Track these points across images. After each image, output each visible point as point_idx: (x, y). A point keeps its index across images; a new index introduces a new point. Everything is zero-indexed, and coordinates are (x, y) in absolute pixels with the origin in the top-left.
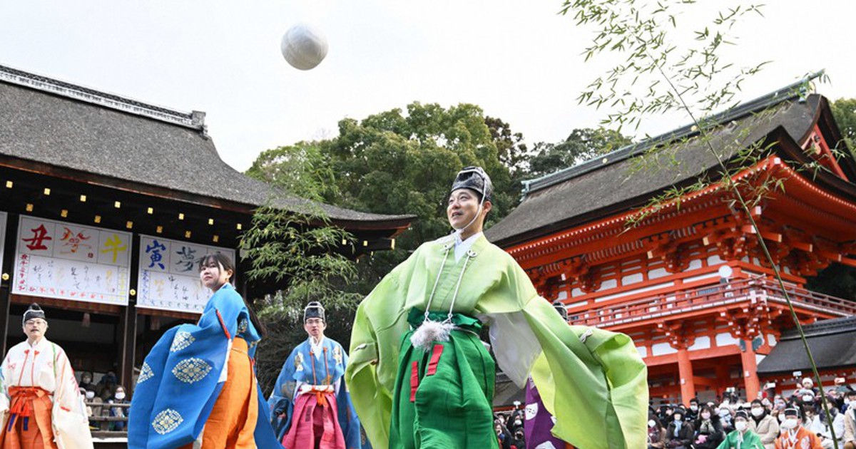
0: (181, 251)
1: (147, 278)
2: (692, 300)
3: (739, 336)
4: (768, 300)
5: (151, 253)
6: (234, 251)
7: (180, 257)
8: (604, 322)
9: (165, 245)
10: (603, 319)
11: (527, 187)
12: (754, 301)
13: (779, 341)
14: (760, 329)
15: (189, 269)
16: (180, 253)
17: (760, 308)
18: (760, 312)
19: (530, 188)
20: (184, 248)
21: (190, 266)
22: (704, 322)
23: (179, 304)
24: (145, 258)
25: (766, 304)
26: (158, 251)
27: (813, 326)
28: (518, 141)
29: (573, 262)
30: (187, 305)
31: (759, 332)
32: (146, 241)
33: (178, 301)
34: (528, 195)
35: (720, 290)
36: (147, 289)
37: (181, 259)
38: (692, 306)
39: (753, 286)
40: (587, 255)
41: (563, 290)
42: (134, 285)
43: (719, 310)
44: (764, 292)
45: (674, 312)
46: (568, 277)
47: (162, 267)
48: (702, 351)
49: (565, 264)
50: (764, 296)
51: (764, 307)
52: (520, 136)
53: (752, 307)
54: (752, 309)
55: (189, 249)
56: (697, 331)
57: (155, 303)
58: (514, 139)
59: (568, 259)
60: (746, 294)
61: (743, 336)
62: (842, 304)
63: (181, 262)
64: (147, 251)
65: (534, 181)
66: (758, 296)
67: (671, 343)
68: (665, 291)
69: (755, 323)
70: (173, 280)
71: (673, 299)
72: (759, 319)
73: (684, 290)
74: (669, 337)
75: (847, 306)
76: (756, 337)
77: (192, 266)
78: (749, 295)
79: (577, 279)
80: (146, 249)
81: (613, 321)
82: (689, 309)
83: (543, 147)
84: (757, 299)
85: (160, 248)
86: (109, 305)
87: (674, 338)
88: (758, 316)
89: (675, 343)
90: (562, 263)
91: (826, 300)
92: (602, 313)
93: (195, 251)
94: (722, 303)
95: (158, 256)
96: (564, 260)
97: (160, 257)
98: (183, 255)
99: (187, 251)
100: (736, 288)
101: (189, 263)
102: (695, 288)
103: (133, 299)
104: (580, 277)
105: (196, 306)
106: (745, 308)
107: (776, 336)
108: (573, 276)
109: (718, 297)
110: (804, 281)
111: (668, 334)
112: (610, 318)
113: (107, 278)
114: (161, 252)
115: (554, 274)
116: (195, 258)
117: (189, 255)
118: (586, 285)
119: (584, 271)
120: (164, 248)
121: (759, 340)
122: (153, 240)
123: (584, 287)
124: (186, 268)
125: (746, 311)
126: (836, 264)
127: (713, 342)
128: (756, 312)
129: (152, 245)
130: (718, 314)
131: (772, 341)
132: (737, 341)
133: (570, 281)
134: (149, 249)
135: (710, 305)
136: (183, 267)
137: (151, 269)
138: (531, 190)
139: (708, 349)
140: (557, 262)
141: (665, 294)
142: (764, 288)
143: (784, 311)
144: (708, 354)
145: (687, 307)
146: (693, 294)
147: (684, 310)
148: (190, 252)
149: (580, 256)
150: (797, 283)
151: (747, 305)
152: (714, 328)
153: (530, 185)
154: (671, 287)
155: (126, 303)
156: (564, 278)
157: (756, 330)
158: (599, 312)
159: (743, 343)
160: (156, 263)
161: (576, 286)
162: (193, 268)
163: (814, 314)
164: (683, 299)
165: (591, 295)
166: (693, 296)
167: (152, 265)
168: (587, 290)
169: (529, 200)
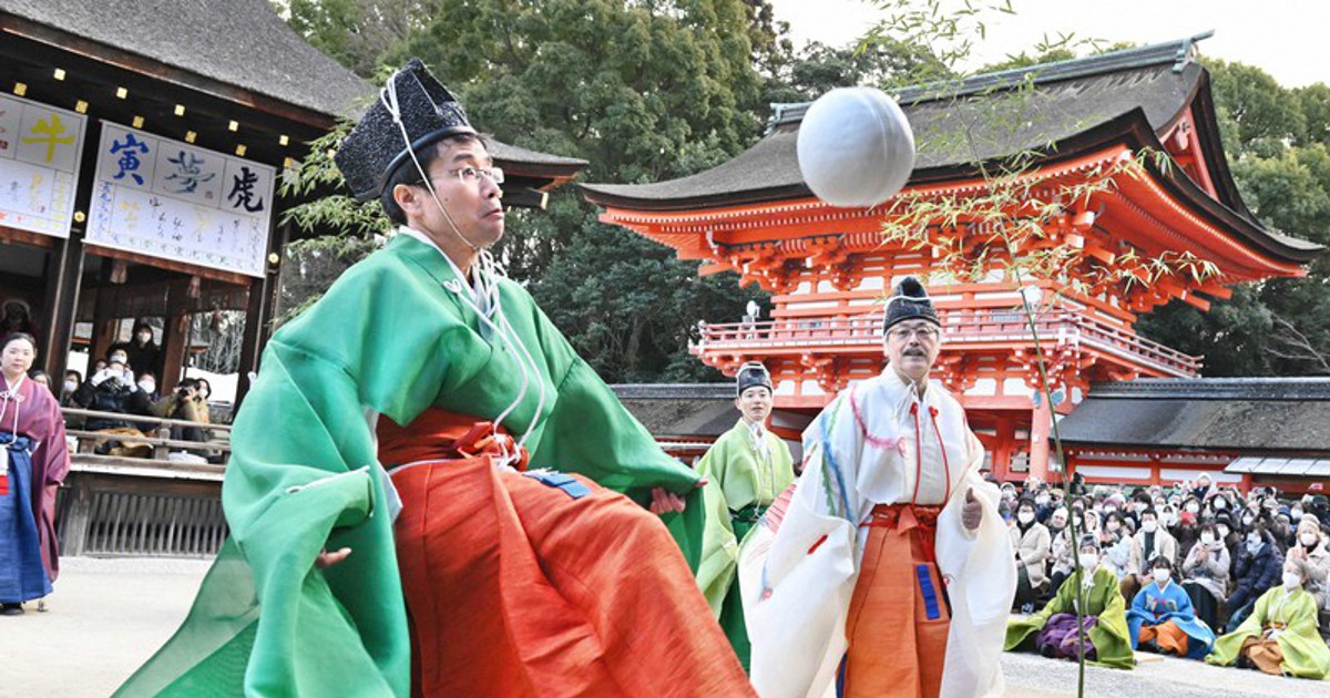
0: (177, 157)
1: (109, 196)
2: (981, 326)
3: (1035, 386)
4: (1080, 344)
5: (120, 154)
6: (274, 169)
7: (175, 168)
8: (857, 338)
9: (148, 146)
10: (855, 333)
11: (778, 114)
12: (1062, 342)
13: (1086, 398)
14: (1064, 381)
15: (190, 190)
16: (174, 161)
17: (1068, 353)
18: (1067, 358)
19: (782, 117)
20: (182, 154)
21: (192, 183)
22: (992, 359)
23: (164, 247)
24: (107, 162)
25: (1077, 348)
26: (134, 152)
27: (1132, 384)
28: (782, 33)
29: (826, 242)
30: (180, 249)
31: (1062, 384)
32: (111, 132)
33: (164, 241)
34: (777, 126)
35: (1021, 319)
36: (106, 215)
37: (176, 172)
38: (979, 335)
39: (1065, 321)
40: (848, 236)
41: (806, 279)
42: (83, 203)
43: (1014, 346)
44: (1078, 331)
45: (954, 339)
46: (816, 264)
47: (139, 180)
48: (983, 398)
49: (814, 243)
50: (1076, 337)
51: (1074, 353)
52: (786, 26)
53: (1058, 349)
54: (1057, 353)
55: (193, 156)
56: (981, 369)
57: (121, 240)
58: (776, 28)
59: (820, 236)
60: (1054, 330)
61: (1040, 386)
62: (1174, 358)
63: (175, 176)
64: (113, 151)
65: (789, 106)
66: (1069, 336)
67: (944, 380)
68: (949, 307)
69: (1058, 371)
70: (156, 205)
71: (957, 321)
72: (1065, 367)
73: (974, 309)
74: (941, 373)
75: (1181, 361)
76: (1057, 391)
77: (195, 185)
78: (1057, 332)
79: (828, 268)
80: (111, 146)
81: (870, 338)
82: (976, 339)
83: (819, 49)
84: (1066, 340)
85: (137, 149)
86: (32, 234)
87: (947, 374)
88: (1064, 362)
89: (949, 381)
90: (810, 241)
91: (1156, 351)
92: (855, 324)
93: (201, 162)
94: (1019, 338)
95: (132, 161)
96: (813, 238)
97: (137, 163)
98: (180, 165)
99: (187, 159)
100: (1042, 320)
101: (190, 180)
102: (989, 308)
103: (79, 228)
104: (833, 266)
105: (195, 253)
106: (1049, 349)
107: (1083, 391)
108: (825, 263)
109: (1016, 328)
110: (1134, 319)
111: (941, 368)
112: (865, 333)
113: (32, 187)
114: (139, 155)
115: (796, 255)
116: (202, 173)
117: (191, 167)
118: (840, 278)
119: (841, 258)
120: (145, 150)
121: (1060, 394)
122: (126, 133)
123: (836, 281)
124: (184, 187)
125: (1049, 353)
126: (1177, 302)
127: (999, 388)
128: (1062, 357)
129: (123, 141)
130: (1012, 352)
131: (1077, 395)
132: (1031, 392)
133: (817, 269)
134: (116, 147)
135: (1005, 338)
136: (177, 184)
137: (117, 181)
138: (784, 120)
139: (991, 397)
140: (803, 239)
141: (947, 310)
142: (1079, 327)
143: (1098, 359)
144: (990, 403)
145: (972, 335)
146: (985, 319)
147: (968, 339)
148: (194, 161)
149: (838, 236)
150: (1124, 321)
151: (1052, 345)
152: (1005, 369)
153: (783, 112)
154: (957, 302)
155: (65, 234)
156: (809, 263)
157: (1058, 380)
158: (851, 322)
159: (1037, 396)
160: (128, 173)
161: (826, 277)
162: (196, 190)
163: (1136, 369)
164: (970, 323)
165: (845, 294)
166: (984, 321)
167: (121, 175)
168: (840, 286)
169: (777, 135)
